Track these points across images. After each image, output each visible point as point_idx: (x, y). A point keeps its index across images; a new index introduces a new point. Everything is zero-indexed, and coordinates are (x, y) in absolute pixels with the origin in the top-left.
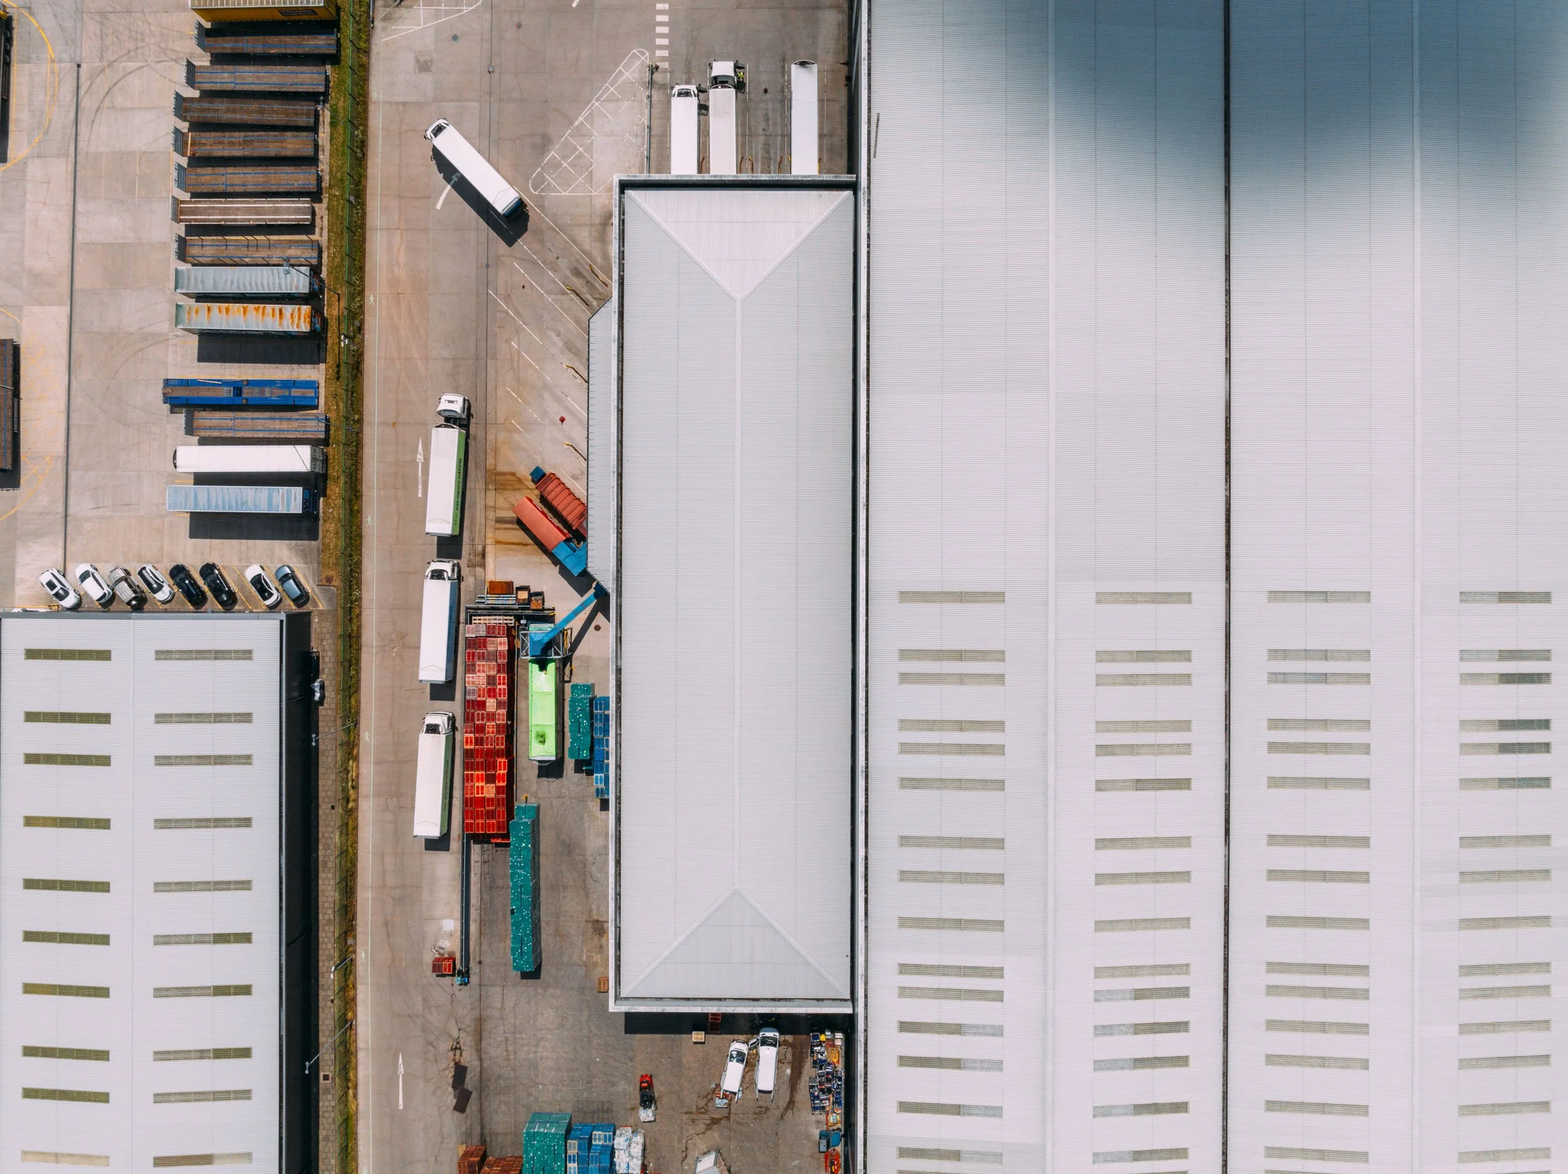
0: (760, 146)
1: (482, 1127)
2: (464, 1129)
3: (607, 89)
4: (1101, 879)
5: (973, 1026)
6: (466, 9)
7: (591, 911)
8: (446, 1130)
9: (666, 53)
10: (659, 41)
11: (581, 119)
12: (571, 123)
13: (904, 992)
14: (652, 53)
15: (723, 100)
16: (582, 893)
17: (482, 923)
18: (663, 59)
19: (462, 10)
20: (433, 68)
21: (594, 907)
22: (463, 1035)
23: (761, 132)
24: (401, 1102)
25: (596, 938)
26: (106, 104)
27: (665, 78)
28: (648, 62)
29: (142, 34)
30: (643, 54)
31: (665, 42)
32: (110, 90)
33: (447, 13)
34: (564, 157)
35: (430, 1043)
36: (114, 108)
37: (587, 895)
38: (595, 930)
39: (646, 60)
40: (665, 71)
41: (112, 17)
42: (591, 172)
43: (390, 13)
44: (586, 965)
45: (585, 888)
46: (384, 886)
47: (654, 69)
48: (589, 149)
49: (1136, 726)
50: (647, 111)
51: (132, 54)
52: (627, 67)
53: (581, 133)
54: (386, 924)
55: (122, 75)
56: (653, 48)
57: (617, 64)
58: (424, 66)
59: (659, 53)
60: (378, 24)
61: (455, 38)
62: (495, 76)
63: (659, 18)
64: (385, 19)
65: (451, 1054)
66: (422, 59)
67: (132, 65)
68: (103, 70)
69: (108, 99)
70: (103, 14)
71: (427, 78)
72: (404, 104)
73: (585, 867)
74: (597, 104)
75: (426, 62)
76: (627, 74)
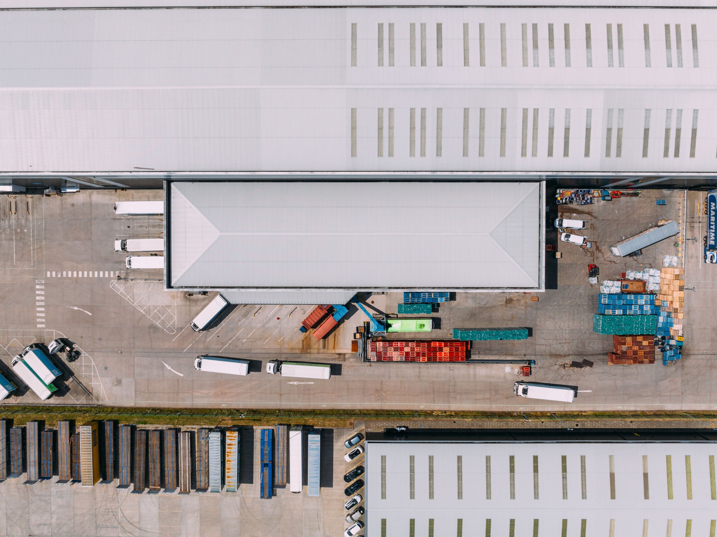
0: (153, 229)
1: (600, 354)
2: (601, 363)
3: (128, 299)
4: (482, 63)
5: (550, 123)
6: (93, 363)
7: (501, 305)
8: (601, 371)
9: (112, 273)
10: (107, 276)
11: (142, 311)
12: (144, 315)
13: (534, 154)
14: (112, 279)
15: (132, 245)
16: (493, 309)
17: (507, 354)
18: (114, 274)
19: (94, 366)
20: (120, 378)
21: (500, 303)
22: (558, 363)
23: (147, 229)
24: (588, 391)
25: (514, 302)
26: (138, 526)
27: (123, 273)
28: (116, 281)
29: (106, 510)
30: (112, 283)
31: (107, 273)
32: (131, 524)
33: (95, 372)
34: (159, 318)
35: (562, 378)
36: (139, 522)
37: (494, 307)
38: (510, 303)
39: (115, 282)
40: (120, 273)
41: (98, 523)
42: (166, 306)
43: (95, 398)
44: (526, 307)
45: (491, 307)
46: (490, 399)
48: (155, 307)
49: (412, 48)
50: (138, 281)
51: (115, 513)
52: (118, 290)
53: (148, 311)
54: (507, 398)
55: (124, 518)
56: (110, 278)
57: (117, 295)
58: (119, 382)
59: (112, 276)
60: (100, 403)
61: (106, 368)
62: (123, 350)
63: (96, 276)
64: (98, 400)
65: (566, 368)
66: (116, 383)
67: (120, 514)
68: (122, 527)
69: (135, 525)
70: (97, 527)
71: (124, 381)
72: (136, 391)
73: (481, 308)
74: (135, 304)
75: (117, 382)
76: (122, 290)
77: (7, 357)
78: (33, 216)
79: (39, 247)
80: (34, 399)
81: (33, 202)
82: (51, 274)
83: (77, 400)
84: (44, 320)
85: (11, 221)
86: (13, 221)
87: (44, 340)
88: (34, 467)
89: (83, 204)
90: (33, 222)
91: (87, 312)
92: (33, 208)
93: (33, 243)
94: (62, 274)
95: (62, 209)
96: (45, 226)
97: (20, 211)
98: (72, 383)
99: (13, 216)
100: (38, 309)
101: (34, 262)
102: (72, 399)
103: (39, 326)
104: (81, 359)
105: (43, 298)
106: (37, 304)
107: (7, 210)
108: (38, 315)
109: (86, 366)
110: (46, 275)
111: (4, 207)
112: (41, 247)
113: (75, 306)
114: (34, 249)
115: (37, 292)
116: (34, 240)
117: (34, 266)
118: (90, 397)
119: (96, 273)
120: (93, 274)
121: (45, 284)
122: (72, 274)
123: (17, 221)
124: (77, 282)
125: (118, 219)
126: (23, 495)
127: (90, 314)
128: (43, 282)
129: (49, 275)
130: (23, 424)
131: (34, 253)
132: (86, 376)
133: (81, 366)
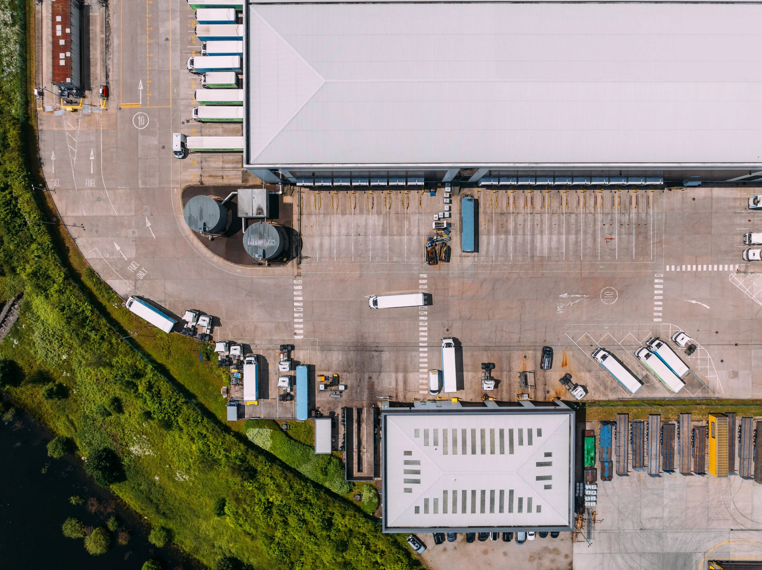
3: (747, 292)
6: (709, 356)
9: (731, 266)
10: (726, 269)
11: (760, 304)
14: (732, 272)
18: (734, 267)
19: (710, 359)
20: (736, 370)
26: (749, 517)
27: (743, 266)
28: (736, 274)
29: (718, 502)
30: (732, 276)
31: (726, 266)
32: (743, 516)
33: (711, 365)
36: (751, 514)
39: (734, 275)
40: (740, 266)
41: (710, 516)
43: (711, 391)
47: (738, 272)
50: (758, 274)
51: (727, 506)
52: (737, 283)
55: (736, 510)
56: (729, 272)
57: (736, 288)
58: (735, 375)
59: (731, 269)
60: (717, 395)
61: (722, 361)
62: (739, 343)
63: (715, 269)
64: (714, 392)
66: (732, 376)
67: (732, 506)
68: (734, 519)
69: (747, 516)
70: (709, 520)
71: (741, 373)
72: (753, 383)
74: (754, 297)
75: (733, 374)
76: (741, 283)
77: (621, 351)
78: (653, 209)
79: (658, 241)
80: (649, 393)
81: (653, 196)
82: (670, 268)
83: (693, 393)
84: (661, 314)
85: (631, 215)
86: (633, 216)
87: (660, 333)
88: (655, 461)
89: (705, 198)
90: (653, 216)
91: (705, 305)
92: (653, 202)
93: (653, 237)
94: (681, 268)
95: (683, 202)
96: (666, 220)
97: (640, 206)
98: (688, 377)
99: (634, 211)
100: (656, 303)
101: (653, 256)
102: (687, 392)
103: (655, 320)
104: (697, 353)
105: (661, 292)
106: (655, 298)
107: (628, 204)
108: (655, 309)
109: (702, 359)
110: (665, 269)
111: (625, 201)
112: (660, 241)
113: (694, 299)
114: (653, 244)
115: (656, 286)
116: (654, 234)
117: (653, 260)
118: (706, 391)
119: (716, 266)
120: (713, 268)
121: (664, 278)
122: (692, 268)
123: (638, 216)
124: (696, 276)
125: (738, 213)
126: (635, 489)
127: (708, 308)
128: (662, 276)
129: (668, 269)
130: (638, 418)
131: (653, 247)
132: (701, 370)
133: (697, 359)
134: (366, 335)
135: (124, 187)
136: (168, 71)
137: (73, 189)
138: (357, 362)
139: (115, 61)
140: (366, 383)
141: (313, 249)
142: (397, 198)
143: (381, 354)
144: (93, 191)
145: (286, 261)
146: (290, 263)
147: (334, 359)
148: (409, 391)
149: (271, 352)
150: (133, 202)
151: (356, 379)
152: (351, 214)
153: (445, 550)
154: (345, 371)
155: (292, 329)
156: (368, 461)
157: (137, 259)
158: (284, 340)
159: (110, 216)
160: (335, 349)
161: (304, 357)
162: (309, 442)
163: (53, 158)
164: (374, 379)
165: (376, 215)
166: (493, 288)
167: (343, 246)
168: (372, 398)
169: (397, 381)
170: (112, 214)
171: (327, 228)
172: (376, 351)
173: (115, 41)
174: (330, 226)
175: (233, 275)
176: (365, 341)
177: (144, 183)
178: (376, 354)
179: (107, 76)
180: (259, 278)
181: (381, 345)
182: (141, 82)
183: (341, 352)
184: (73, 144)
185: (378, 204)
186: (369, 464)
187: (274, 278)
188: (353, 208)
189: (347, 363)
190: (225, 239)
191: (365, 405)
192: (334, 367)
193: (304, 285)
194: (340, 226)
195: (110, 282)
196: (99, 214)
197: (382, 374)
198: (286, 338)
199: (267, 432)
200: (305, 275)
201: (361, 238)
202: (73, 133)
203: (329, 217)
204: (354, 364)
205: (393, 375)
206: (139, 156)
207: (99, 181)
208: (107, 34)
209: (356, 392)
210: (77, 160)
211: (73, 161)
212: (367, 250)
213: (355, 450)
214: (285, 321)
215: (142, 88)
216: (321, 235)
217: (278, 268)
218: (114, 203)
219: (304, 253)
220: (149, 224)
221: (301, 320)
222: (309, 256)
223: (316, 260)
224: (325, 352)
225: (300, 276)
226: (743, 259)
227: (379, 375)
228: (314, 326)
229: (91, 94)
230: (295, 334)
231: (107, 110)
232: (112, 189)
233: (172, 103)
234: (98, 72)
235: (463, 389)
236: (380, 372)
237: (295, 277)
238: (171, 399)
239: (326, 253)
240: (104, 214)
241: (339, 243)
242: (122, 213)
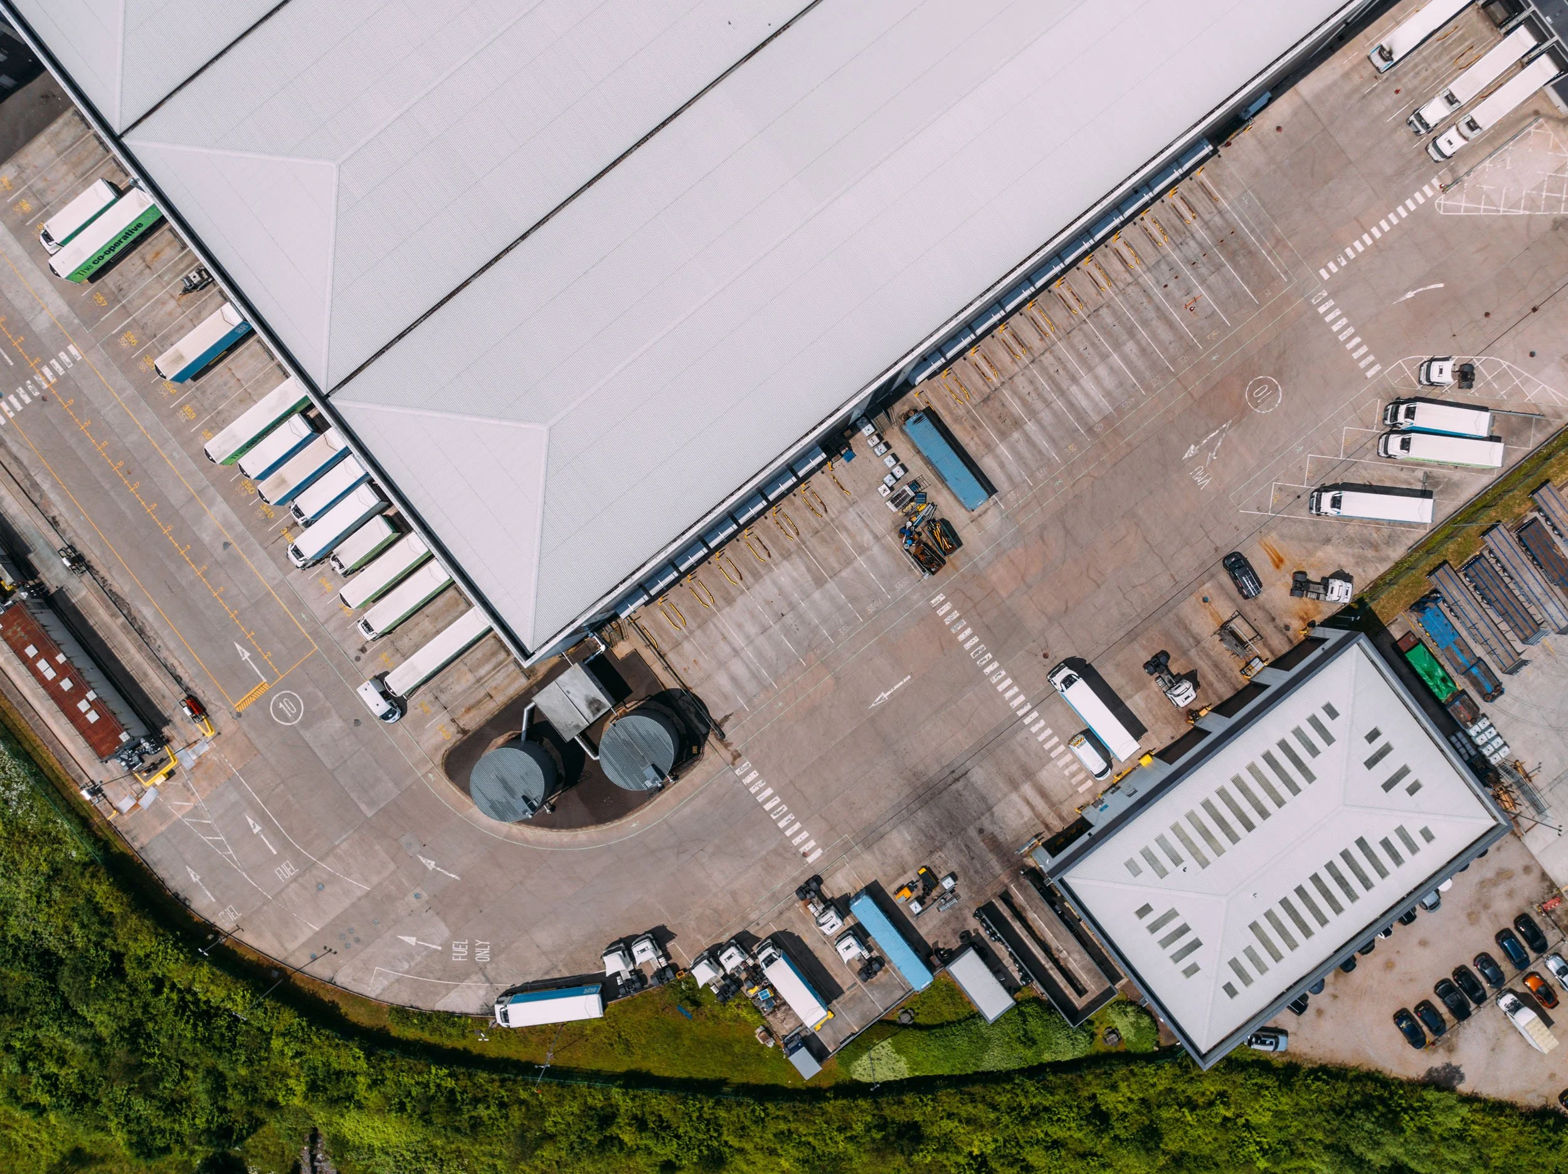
0: (1440, 63)
3: (1485, 210)
6: (1505, 364)
9: (1426, 188)
10: (1421, 200)
11: (1521, 212)
12: (1530, 216)
14: (1434, 198)
18: (1432, 187)
19: (1509, 367)
23: (1430, 71)
27: (1444, 174)
28: (1443, 196)
30: (1439, 205)
33: (1519, 375)
34: (1559, 201)
39: (1442, 199)
40: (1440, 178)
42: (1556, 172)
43: (1553, 416)
47: (1444, 189)
48: (1539, 188)
50: (1480, 167)
52: (1458, 209)
53: (1532, 204)
56: (1429, 201)
57: (1461, 218)
59: (1430, 193)
61: (1532, 355)
62: (1536, 303)
63: (1404, 214)
64: (1560, 417)
74: (1502, 209)
76: (1463, 204)
77: (1353, 469)
78: (1225, 198)
79: (1273, 242)
80: (1453, 500)
81: (1209, 176)
82: (1329, 271)
83: (1525, 444)
84: (1371, 358)
85: (1197, 236)
86: (1202, 234)
87: (1393, 389)
88: (1551, 604)
89: (1295, 113)
90: (1234, 208)
91: (1432, 287)
92: (1216, 186)
93: (1262, 243)
94: (1346, 257)
95: (1265, 148)
96: (1260, 199)
97: (1200, 208)
98: (1496, 424)
99: (1196, 225)
100: (1350, 346)
101: (1286, 273)
102: (1515, 450)
103: (1369, 374)
104: (1481, 373)
105: (1344, 321)
106: (1342, 338)
107: (1177, 222)
108: (1355, 355)
109: (1497, 378)
110: (1321, 278)
111: (1169, 220)
112: (1278, 241)
113: (1406, 291)
114: (1270, 253)
115: (1328, 319)
116: (1258, 238)
117: (1290, 281)
118: (1544, 423)
119: (1400, 210)
120: (1398, 215)
121: (1332, 295)
122: (1363, 243)
123: (1209, 228)
124: (1381, 251)
125: (1369, 93)
126: (1553, 673)
127: (1441, 285)
128: (1325, 294)
129: (1326, 276)
130: (1468, 555)
131: (1274, 259)
132: (1510, 395)
133: (1488, 384)
134: (921, 768)
135: (344, 837)
136: (269, 594)
137: (266, 902)
138: (939, 823)
139: (172, 645)
140: (982, 844)
141: (726, 697)
142: (797, 509)
143: (968, 779)
144: (300, 880)
145: (699, 750)
146: (707, 748)
147: (899, 846)
148: (1061, 803)
149: (787, 914)
150: (377, 847)
151: (961, 851)
152: (742, 592)
153: (1320, 1012)
154: (931, 852)
155: (794, 850)
156: (1083, 968)
157: (456, 935)
158: (794, 880)
159: (359, 899)
160: (889, 828)
161: (848, 881)
162: (964, 1012)
163: (195, 878)
164: (988, 827)
165: (785, 563)
166: (1067, 532)
167: (770, 653)
168: (1008, 860)
169: (1028, 803)
170: (359, 893)
171: (722, 644)
172: (957, 780)
173: (147, 613)
174: (725, 638)
175: (631, 840)
176: (925, 779)
177: (371, 803)
178: (959, 785)
179: (178, 679)
180: (676, 812)
181: (956, 764)
182: (238, 647)
183: (901, 827)
184: (209, 830)
185: (771, 541)
186: (1089, 971)
187: (701, 792)
188: (738, 580)
189: (926, 836)
190: (573, 793)
191: (1006, 881)
192: (910, 859)
193: (756, 765)
194: (740, 626)
195: (440, 1006)
196: (339, 910)
197: (995, 809)
198: (795, 874)
199: (884, 1048)
200: (747, 749)
201: (789, 619)
202: (195, 813)
203: (711, 625)
204: (937, 829)
205: (1014, 797)
206: (329, 766)
207: (297, 857)
208: (125, 612)
209: (976, 872)
210: (236, 852)
211: (230, 857)
212: (815, 631)
213: (1048, 965)
214: (772, 847)
215: (247, 655)
216: (722, 664)
217: (694, 771)
218: (349, 875)
219: (716, 715)
220: (431, 864)
221: (797, 826)
222: (728, 713)
223: (745, 710)
224: (875, 847)
225: (739, 755)
226: (1437, 162)
227: (992, 815)
228: (825, 819)
229: (175, 727)
230: (805, 855)
231: (219, 734)
232: (327, 854)
233: (315, 640)
234: (158, 683)
235: (1146, 730)
236: (990, 809)
237: (733, 764)
238: (691, 1117)
239: (751, 687)
240: (347, 903)
241: (760, 654)
242: (375, 880)
